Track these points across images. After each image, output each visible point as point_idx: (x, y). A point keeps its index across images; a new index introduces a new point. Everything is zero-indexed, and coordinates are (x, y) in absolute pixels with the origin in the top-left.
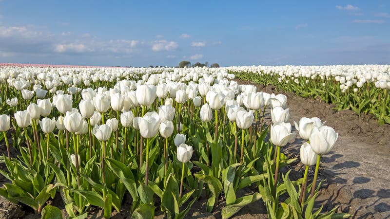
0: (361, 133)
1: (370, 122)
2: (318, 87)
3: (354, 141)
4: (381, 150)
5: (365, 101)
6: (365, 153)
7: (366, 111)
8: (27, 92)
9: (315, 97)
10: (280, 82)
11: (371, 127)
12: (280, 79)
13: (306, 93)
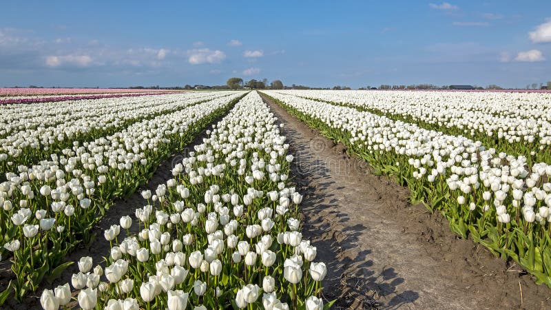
0: (431, 241)
1: (443, 222)
2: (392, 164)
3: (421, 255)
4: (445, 272)
5: (437, 198)
6: (428, 275)
7: (439, 208)
8: (30, 229)
9: (390, 176)
10: (353, 144)
11: (443, 229)
12: (351, 140)
13: (378, 169)
